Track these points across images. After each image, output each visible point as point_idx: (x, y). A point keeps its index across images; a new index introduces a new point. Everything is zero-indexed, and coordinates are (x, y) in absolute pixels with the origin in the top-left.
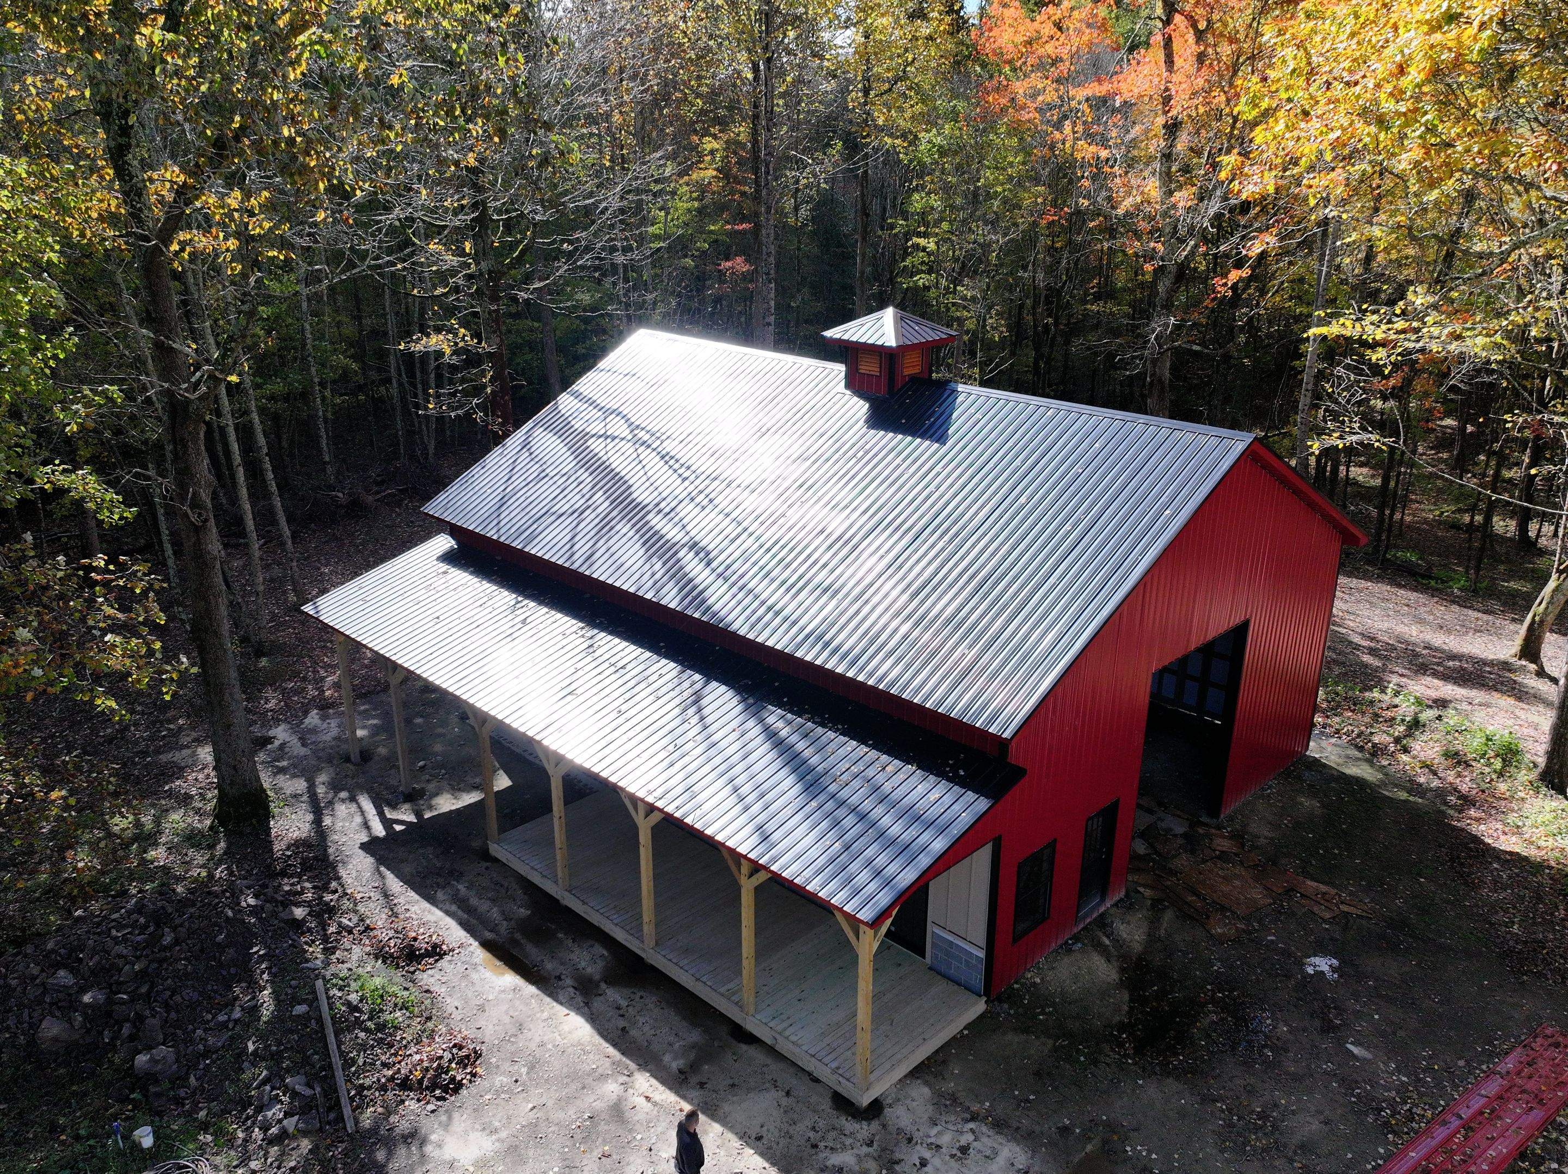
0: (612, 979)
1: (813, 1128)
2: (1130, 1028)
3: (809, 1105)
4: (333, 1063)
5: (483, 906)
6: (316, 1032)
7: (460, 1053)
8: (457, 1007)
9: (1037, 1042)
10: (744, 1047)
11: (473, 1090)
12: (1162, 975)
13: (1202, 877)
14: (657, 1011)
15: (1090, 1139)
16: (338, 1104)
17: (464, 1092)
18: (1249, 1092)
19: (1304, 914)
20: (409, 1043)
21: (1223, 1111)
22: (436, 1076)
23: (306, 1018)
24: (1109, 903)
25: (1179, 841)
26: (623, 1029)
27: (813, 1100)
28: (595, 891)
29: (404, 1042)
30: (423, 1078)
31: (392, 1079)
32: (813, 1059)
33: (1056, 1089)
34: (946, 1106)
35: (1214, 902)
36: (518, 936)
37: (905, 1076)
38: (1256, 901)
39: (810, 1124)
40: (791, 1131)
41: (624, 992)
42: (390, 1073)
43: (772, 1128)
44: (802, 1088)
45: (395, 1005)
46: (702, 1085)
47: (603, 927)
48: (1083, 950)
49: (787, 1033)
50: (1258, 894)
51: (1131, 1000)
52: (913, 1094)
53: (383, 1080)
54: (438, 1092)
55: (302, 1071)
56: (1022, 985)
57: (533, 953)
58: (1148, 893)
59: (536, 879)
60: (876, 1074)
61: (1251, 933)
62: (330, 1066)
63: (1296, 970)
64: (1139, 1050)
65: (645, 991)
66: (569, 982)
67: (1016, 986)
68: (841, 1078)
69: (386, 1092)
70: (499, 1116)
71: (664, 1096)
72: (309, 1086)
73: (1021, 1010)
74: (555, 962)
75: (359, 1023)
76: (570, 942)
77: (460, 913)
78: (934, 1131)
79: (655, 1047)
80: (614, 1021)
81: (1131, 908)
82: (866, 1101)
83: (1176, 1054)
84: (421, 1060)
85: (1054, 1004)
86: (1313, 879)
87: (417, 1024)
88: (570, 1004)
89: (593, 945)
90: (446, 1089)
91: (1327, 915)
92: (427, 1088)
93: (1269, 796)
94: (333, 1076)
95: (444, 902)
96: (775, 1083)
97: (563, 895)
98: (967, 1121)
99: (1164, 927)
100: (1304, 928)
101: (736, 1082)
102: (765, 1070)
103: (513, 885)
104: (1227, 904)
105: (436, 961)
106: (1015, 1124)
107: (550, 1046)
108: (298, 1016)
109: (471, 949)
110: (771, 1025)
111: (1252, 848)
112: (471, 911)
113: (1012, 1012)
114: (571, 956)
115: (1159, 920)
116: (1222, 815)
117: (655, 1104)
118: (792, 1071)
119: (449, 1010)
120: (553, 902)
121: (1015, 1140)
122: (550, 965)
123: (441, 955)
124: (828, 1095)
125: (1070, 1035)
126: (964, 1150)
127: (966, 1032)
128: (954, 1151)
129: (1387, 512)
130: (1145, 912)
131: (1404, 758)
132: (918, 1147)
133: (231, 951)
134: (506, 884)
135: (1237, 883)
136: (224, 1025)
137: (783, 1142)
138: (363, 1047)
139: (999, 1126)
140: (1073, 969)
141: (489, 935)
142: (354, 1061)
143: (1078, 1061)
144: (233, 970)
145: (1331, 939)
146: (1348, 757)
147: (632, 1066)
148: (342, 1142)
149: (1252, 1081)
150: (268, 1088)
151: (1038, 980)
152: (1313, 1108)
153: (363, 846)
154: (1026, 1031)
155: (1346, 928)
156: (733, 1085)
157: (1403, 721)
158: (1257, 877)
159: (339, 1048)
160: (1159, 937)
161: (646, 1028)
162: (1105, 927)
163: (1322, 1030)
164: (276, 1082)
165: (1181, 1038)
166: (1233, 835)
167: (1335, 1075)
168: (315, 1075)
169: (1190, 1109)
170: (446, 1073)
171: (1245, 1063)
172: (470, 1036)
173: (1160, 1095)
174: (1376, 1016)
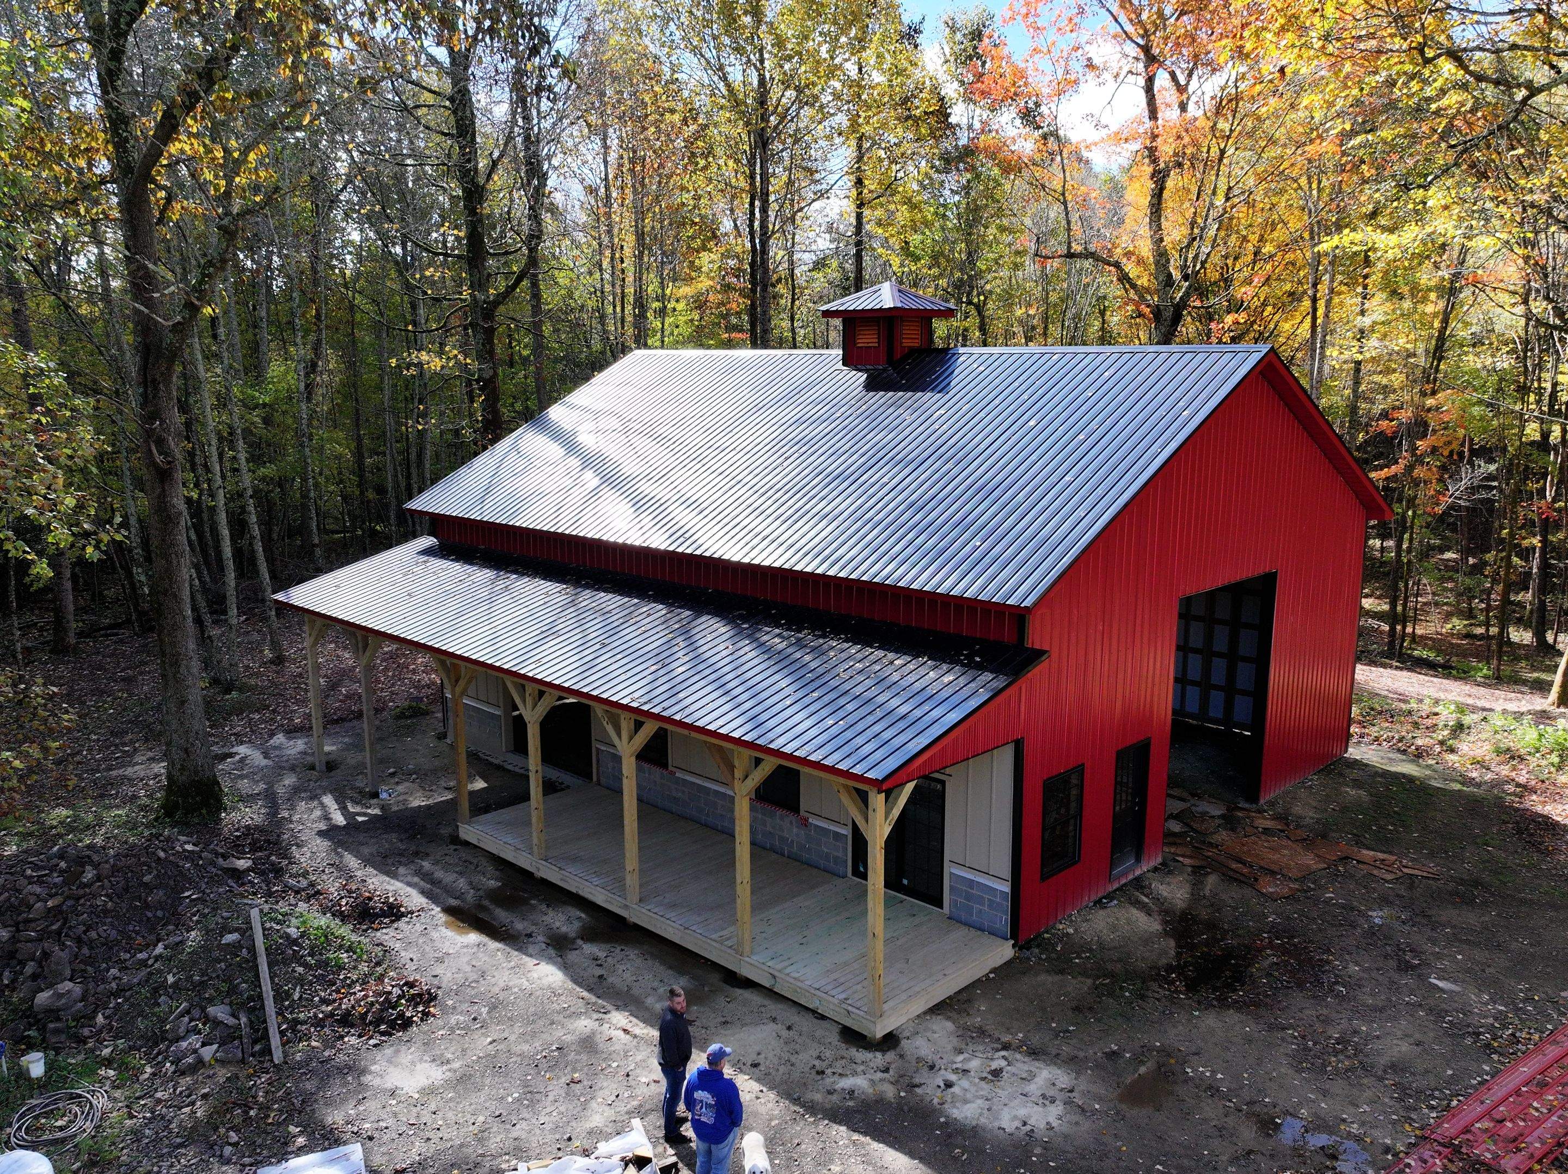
0: (589, 935)
1: (819, 1057)
2: (1180, 969)
3: (813, 1038)
4: (265, 995)
5: (448, 878)
6: (247, 961)
7: (412, 991)
8: (412, 960)
9: (1074, 982)
10: (738, 991)
11: (424, 1027)
12: (1211, 926)
13: (1245, 848)
14: (639, 962)
15: (1142, 1063)
16: (266, 1037)
17: (413, 1029)
18: (1323, 1021)
19: (1364, 876)
20: (353, 982)
21: (1295, 1038)
22: (382, 1010)
23: (236, 947)
24: (1145, 867)
25: (1217, 821)
26: (601, 977)
27: (818, 1033)
28: (575, 859)
29: (348, 982)
30: (366, 1013)
31: (332, 1015)
32: (817, 993)
33: (1099, 1020)
34: (973, 1038)
35: (1261, 867)
36: (486, 903)
37: (925, 1013)
38: (1308, 866)
39: (815, 1054)
40: (793, 1059)
41: (603, 946)
42: (330, 1008)
43: (770, 1055)
44: (805, 1023)
45: (341, 947)
47: (581, 893)
48: (1119, 906)
49: (787, 971)
50: (1309, 860)
51: (1178, 946)
52: (934, 1027)
53: (321, 1016)
54: (383, 1027)
55: (227, 1001)
56: (1053, 935)
57: (502, 915)
58: (1187, 861)
59: (509, 855)
60: (890, 1004)
61: (1306, 891)
62: (260, 997)
63: (1361, 921)
64: (1192, 987)
65: (626, 945)
66: (541, 938)
67: (1046, 936)
68: (850, 1008)
69: (323, 1027)
70: (452, 1049)
71: (645, 1031)
72: (233, 1015)
73: (1053, 955)
74: (526, 923)
75: (297, 958)
76: (543, 907)
77: (422, 883)
78: (961, 1058)
79: (636, 991)
80: (589, 970)
81: (1170, 872)
82: (879, 1034)
83: (1235, 990)
84: (366, 996)
85: (1091, 950)
86: (1368, 848)
87: (364, 968)
88: (541, 956)
89: (570, 908)
90: (392, 1025)
91: (1389, 877)
92: (371, 1023)
93: (1311, 787)
94: (263, 1007)
95: (405, 875)
96: (774, 1020)
97: (538, 869)
98: (998, 1050)
99: (1208, 888)
100: (1365, 887)
101: (729, 1019)
102: (763, 1009)
103: (484, 862)
104: (1275, 868)
105: (392, 922)
106: (1054, 1052)
107: (516, 990)
108: (228, 945)
109: (432, 913)
110: (769, 964)
111: (1298, 826)
112: (434, 882)
113: (1044, 957)
114: (545, 918)
115: (1202, 882)
116: (1262, 801)
117: (635, 1036)
118: (794, 1010)
119: (403, 961)
120: (527, 875)
121: (1055, 1064)
122: (519, 926)
123: (399, 916)
124: (836, 1029)
125: (1112, 975)
126: (997, 1073)
127: (992, 976)
128: (985, 1075)
129: (1399, 628)
130: (1186, 876)
131: (1452, 757)
132: (942, 1072)
133: (160, 894)
134: (475, 862)
135: (1286, 852)
136: (144, 963)
137: (782, 1069)
138: (301, 981)
139: (1034, 1053)
140: (1110, 920)
141: (453, 902)
142: (288, 995)
143: (1123, 996)
144: (160, 913)
145: (1398, 895)
146: (1390, 759)
147: (609, 1007)
148: (267, 1073)
149: (1325, 1012)
150: (186, 1019)
151: (1071, 931)
152: (1399, 1033)
153: (321, 833)
154: (1062, 972)
155: (1411, 887)
156: (725, 1023)
157: (1446, 726)
158: (1307, 848)
159: (272, 978)
160: (1204, 897)
161: (627, 975)
162: (1142, 887)
163: (1399, 969)
164: (196, 1013)
165: (1239, 977)
166: (1275, 818)
167: (1420, 1005)
168: (242, 1005)
169: (1256, 1035)
170: (394, 1008)
171: (1314, 997)
172: (425, 982)
173: (1220, 1024)
174: (1460, 957)
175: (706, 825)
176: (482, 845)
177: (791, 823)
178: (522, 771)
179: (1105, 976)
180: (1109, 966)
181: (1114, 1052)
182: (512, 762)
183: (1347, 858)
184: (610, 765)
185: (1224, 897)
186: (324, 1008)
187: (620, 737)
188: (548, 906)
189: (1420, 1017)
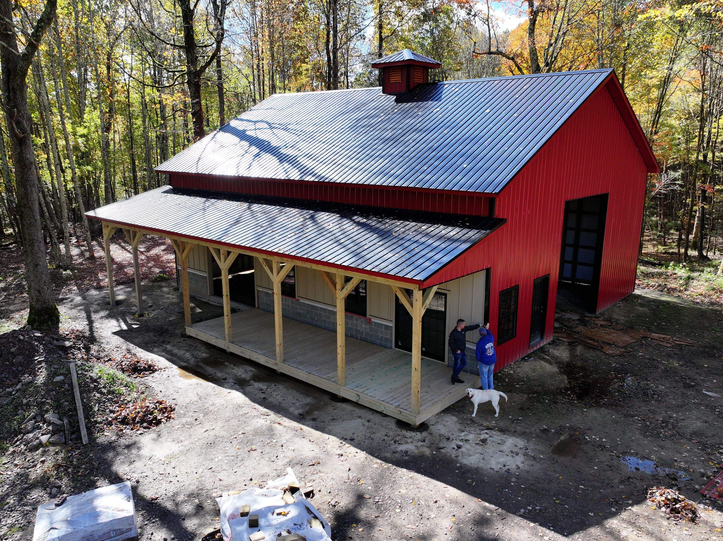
0: (256, 378)
1: (386, 435)
2: (572, 389)
3: (382, 426)
4: (78, 408)
5: (180, 353)
6: (68, 390)
7: (161, 406)
8: (161, 391)
9: (518, 396)
10: (339, 404)
11: (168, 424)
12: (583, 369)
13: (594, 334)
14: (284, 390)
15: (561, 434)
16: (79, 430)
17: (162, 425)
18: (652, 413)
19: (656, 345)
20: (129, 402)
21: (640, 420)
22: (144, 416)
23: (62, 383)
24: (545, 342)
25: (577, 322)
26: (264, 398)
27: (384, 424)
28: (247, 342)
29: (125, 402)
30: (135, 417)
31: (116, 418)
32: (383, 403)
33: (535, 414)
34: (468, 424)
35: (603, 342)
36: (201, 364)
37: (441, 412)
38: (627, 341)
39: (384, 433)
40: (372, 436)
41: (265, 383)
42: (115, 415)
43: (360, 435)
44: (377, 418)
45: (121, 384)
46: (314, 420)
47: (252, 359)
48: (535, 360)
49: (366, 392)
50: (626, 338)
51: (568, 378)
52: (447, 419)
53: (110, 419)
54: (145, 425)
55: (56, 411)
56: (503, 374)
57: (210, 370)
58: (565, 340)
59: (213, 341)
60: (423, 407)
61: (629, 352)
62: (75, 409)
63: (660, 365)
64: (580, 397)
65: (277, 382)
66: (231, 380)
67: (499, 374)
68: (401, 410)
69: (111, 425)
70: (184, 435)
71: (290, 424)
72: (60, 419)
73: (505, 384)
74: (223, 374)
75: (97, 389)
76: (232, 366)
77: (166, 355)
78: (463, 434)
79: (284, 405)
80: (258, 395)
81: (557, 345)
82: (418, 423)
83: (603, 399)
84: (136, 409)
85: (523, 381)
86: (655, 333)
87: (135, 395)
88: (232, 388)
89: (246, 366)
90: (150, 423)
91: (669, 345)
92: (138, 422)
93: (619, 306)
94: (77, 415)
95: (158, 352)
96: (360, 417)
97: (229, 348)
98: (482, 430)
99: (579, 351)
100: (658, 350)
101: (335, 417)
102: (353, 412)
103: (199, 345)
104: (611, 342)
105: (150, 373)
106: (513, 430)
107: (219, 405)
108: (57, 382)
109: (172, 369)
110: (356, 389)
111: (617, 324)
112: (172, 355)
113: (500, 384)
114: (233, 371)
115: (575, 349)
116: (597, 313)
117: (285, 427)
118: (370, 413)
119: (156, 392)
120: (223, 351)
121: (515, 436)
122: (219, 375)
123: (154, 371)
124: (393, 421)
125: (537, 392)
126: (484, 441)
128: (478, 442)
130: (566, 346)
131: (686, 293)
132: (454, 441)
133: (20, 358)
134: (195, 345)
135: (614, 335)
136: (10, 394)
137: (367, 441)
138: (98, 401)
139: (502, 431)
140: (531, 367)
141: (183, 364)
142: (91, 408)
143: (545, 402)
144: (20, 368)
145: (675, 354)
146: (656, 294)
147: (270, 412)
148: (79, 449)
149: (652, 408)
150: (33, 422)
151: (512, 372)
152: (694, 417)
155: (681, 350)
156: (334, 419)
157: (681, 279)
158: (624, 333)
159: (82, 400)
160: (577, 355)
161: (278, 397)
162: (545, 352)
163: (685, 387)
164: (39, 419)
165: (603, 392)
166: (604, 320)
167: (701, 404)
168: (65, 414)
169: (619, 419)
170: (151, 414)
171: (645, 401)
172: (169, 403)
173: (599, 415)
174: (715, 381)
175: (316, 326)
176: (198, 337)
177: (362, 322)
178: (219, 305)
179: (533, 393)
180: (535, 389)
181: (545, 429)
182: (214, 300)
183: (645, 337)
184: (265, 298)
185: (587, 355)
186: (112, 415)
187: (272, 273)
188: (234, 365)
189: (702, 410)
